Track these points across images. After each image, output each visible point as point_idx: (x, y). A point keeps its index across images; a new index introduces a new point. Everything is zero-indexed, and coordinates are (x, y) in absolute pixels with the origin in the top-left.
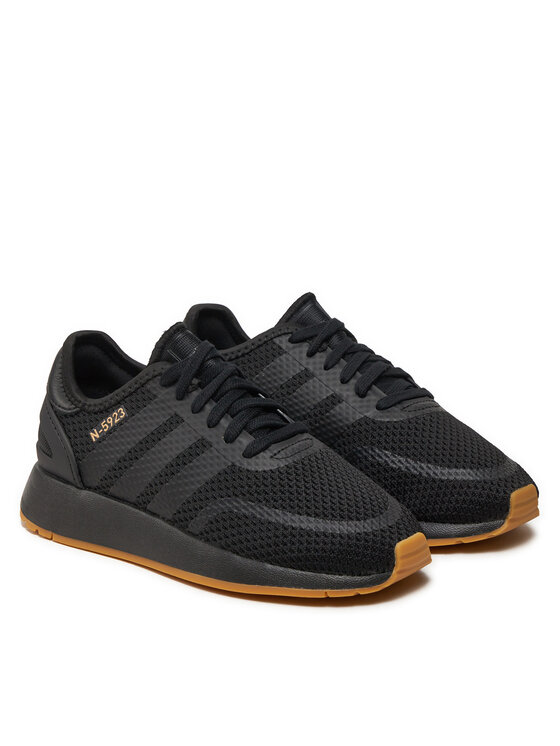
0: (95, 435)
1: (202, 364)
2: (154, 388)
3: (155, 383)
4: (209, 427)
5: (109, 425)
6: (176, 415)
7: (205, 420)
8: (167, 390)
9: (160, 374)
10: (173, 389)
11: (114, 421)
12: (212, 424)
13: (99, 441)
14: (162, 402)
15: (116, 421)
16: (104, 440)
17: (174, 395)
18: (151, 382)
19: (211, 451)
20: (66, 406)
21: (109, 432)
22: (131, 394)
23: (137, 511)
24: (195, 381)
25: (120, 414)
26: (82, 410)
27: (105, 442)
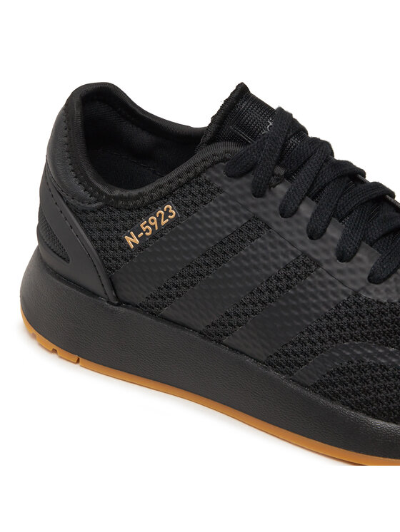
0: (132, 240)
1: (284, 146)
2: (218, 179)
3: (218, 172)
4: (311, 238)
6: (256, 218)
7: (303, 227)
8: (238, 182)
9: (224, 160)
10: (246, 181)
11: (159, 222)
12: (315, 234)
13: (140, 249)
14: (232, 198)
15: (163, 223)
16: (146, 246)
17: (249, 190)
18: (210, 170)
19: (320, 274)
21: (153, 237)
22: (181, 186)
24: (280, 171)
25: (167, 213)
27: (147, 250)
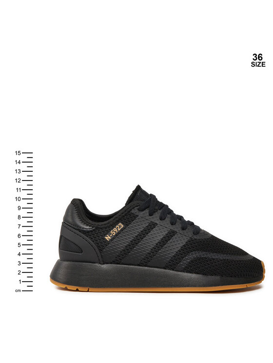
0: (108, 238)
2: (136, 212)
3: (136, 210)
4: (172, 225)
5: (115, 232)
6: (152, 222)
7: (169, 222)
8: (143, 212)
10: (146, 211)
11: (117, 230)
13: (111, 240)
14: (142, 217)
15: (119, 230)
16: (114, 239)
17: (148, 214)
19: (178, 235)
20: (88, 227)
21: (116, 235)
23: (141, 267)
25: (120, 226)
26: (97, 228)
27: (115, 240)
